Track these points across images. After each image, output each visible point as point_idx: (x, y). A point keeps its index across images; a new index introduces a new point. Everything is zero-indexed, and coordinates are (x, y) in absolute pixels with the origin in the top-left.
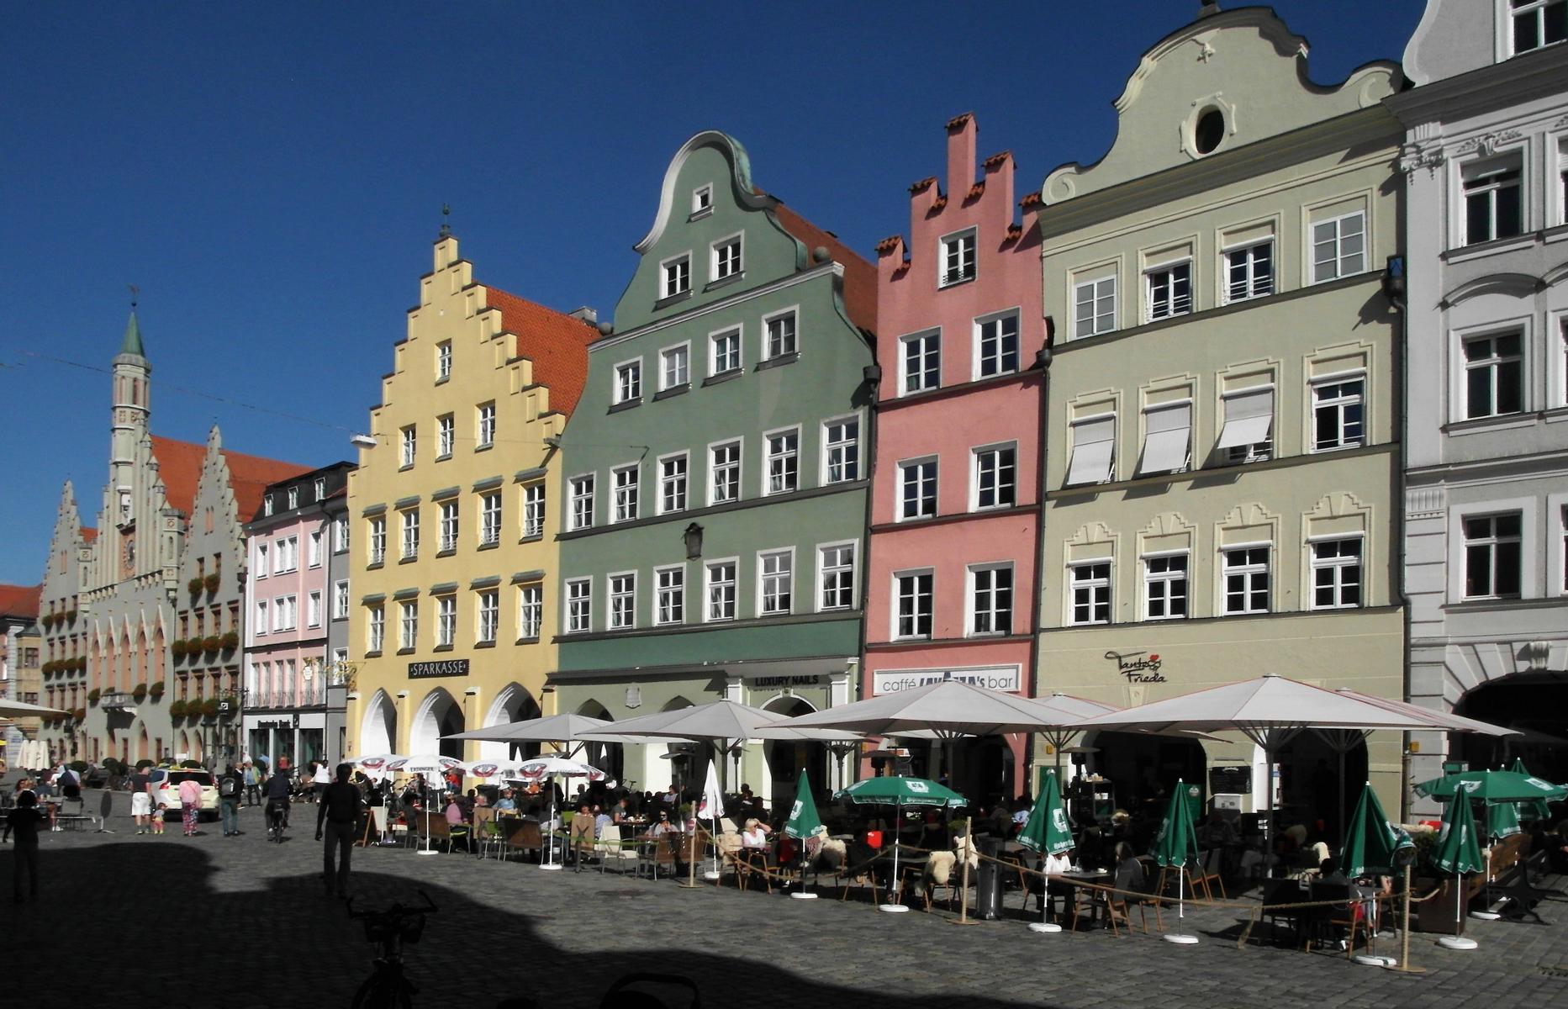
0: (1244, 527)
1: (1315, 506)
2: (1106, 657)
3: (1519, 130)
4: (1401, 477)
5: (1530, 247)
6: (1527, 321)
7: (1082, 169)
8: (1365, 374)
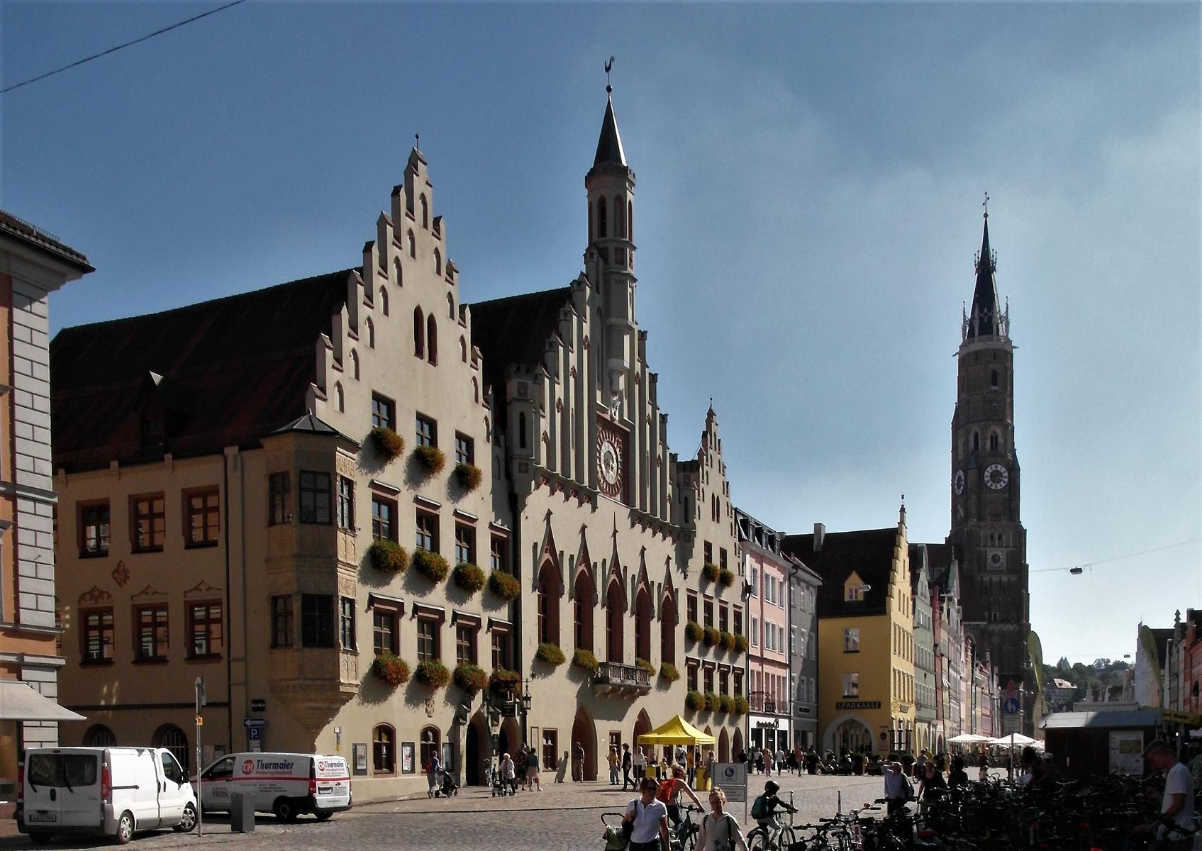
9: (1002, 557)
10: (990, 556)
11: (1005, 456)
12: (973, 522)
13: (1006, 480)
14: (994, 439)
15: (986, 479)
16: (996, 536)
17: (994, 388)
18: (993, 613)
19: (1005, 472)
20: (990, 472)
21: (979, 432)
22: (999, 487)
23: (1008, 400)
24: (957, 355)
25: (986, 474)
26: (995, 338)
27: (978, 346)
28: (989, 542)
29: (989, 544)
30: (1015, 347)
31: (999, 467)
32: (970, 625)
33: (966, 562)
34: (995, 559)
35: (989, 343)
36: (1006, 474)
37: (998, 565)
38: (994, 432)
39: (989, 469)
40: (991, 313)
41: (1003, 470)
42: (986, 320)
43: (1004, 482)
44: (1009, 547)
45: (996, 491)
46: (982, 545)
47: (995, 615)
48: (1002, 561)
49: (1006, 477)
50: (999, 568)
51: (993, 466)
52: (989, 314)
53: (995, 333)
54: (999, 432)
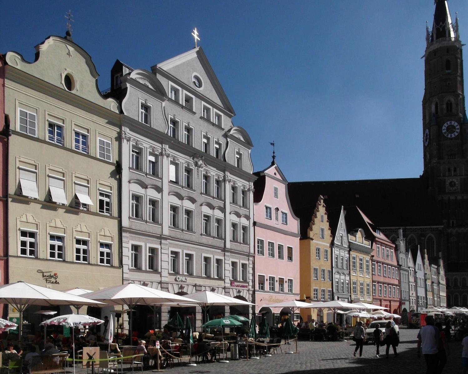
0: (81, 232)
1: (101, 231)
2: (37, 271)
3: (143, 143)
4: (121, 229)
5: (144, 176)
6: (144, 195)
7: (23, 60)
8: (111, 193)
9: (457, 183)
10: (448, 183)
11: (457, 115)
12: (435, 160)
13: (458, 131)
14: (449, 105)
15: (444, 131)
16: (452, 169)
17: (449, 71)
18: (451, 221)
19: (457, 126)
20: (447, 126)
21: (438, 102)
22: (453, 136)
23: (459, 78)
24: (424, 57)
25: (444, 128)
26: (447, 39)
27: (436, 46)
28: (447, 173)
29: (447, 175)
30: (463, 45)
31: (453, 123)
32: (431, 228)
33: (430, 188)
34: (452, 184)
35: (443, 42)
36: (458, 127)
37: (454, 189)
38: (449, 101)
39: (445, 125)
40: (444, 24)
41: (456, 124)
42: (441, 30)
43: (457, 132)
44: (462, 175)
45: (451, 139)
46: (442, 175)
47: (453, 222)
48: (457, 185)
49: (458, 129)
50: (455, 190)
51: (449, 122)
52: (443, 25)
53: (447, 35)
54: (452, 100)
